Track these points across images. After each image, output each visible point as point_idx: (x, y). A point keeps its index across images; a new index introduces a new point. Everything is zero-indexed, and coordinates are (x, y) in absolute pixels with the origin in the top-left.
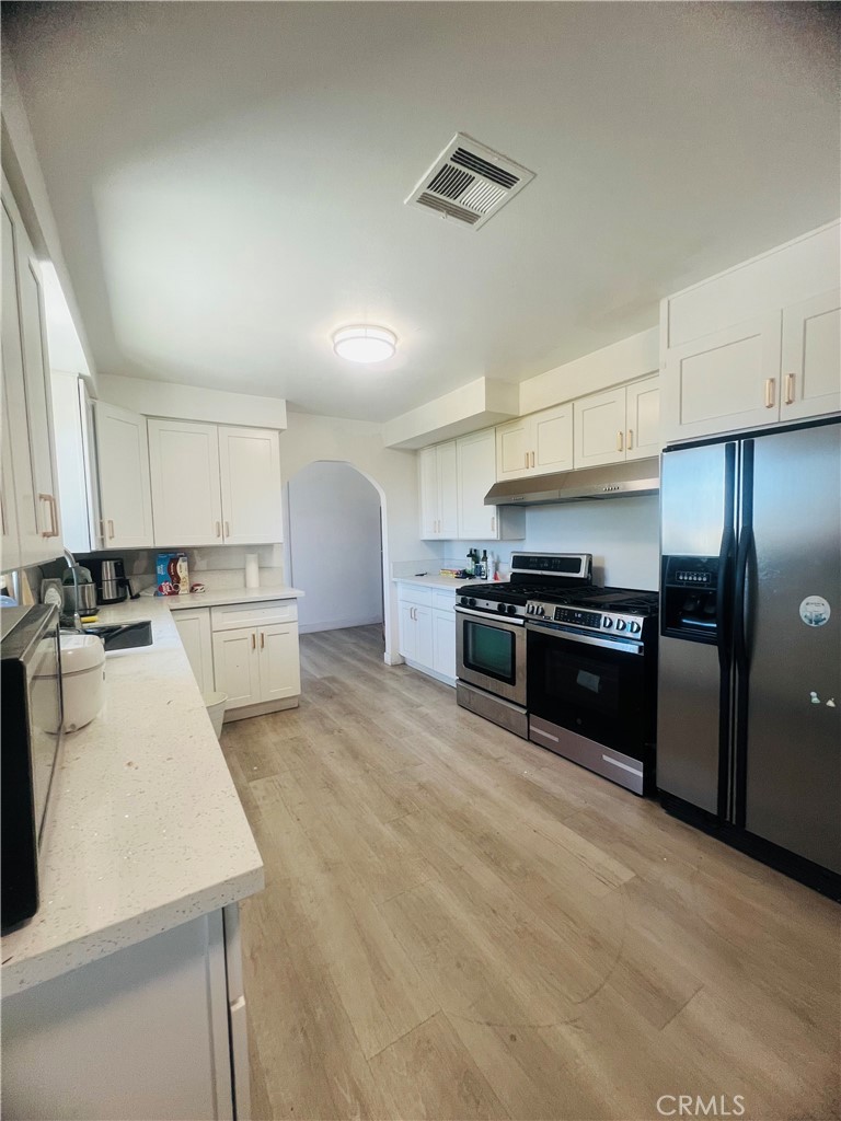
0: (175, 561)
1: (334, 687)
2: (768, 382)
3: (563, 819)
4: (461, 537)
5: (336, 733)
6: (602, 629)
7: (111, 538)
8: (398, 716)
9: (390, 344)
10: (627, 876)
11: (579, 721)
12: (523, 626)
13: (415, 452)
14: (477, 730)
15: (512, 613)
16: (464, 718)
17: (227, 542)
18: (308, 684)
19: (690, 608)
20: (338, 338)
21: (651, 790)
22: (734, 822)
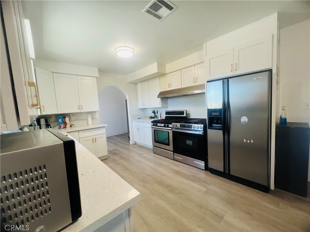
0: (65, 118)
1: (117, 152)
2: (231, 65)
3: (186, 178)
4: (150, 107)
5: (120, 164)
6: (193, 129)
7: (43, 111)
8: (137, 158)
9: (132, 52)
10: (205, 190)
11: (187, 153)
12: (171, 130)
13: (136, 84)
14: (160, 159)
15: (168, 127)
16: (156, 156)
17: (82, 111)
18: (109, 152)
19: (215, 122)
20: (117, 50)
21: (207, 168)
22: (227, 173)
